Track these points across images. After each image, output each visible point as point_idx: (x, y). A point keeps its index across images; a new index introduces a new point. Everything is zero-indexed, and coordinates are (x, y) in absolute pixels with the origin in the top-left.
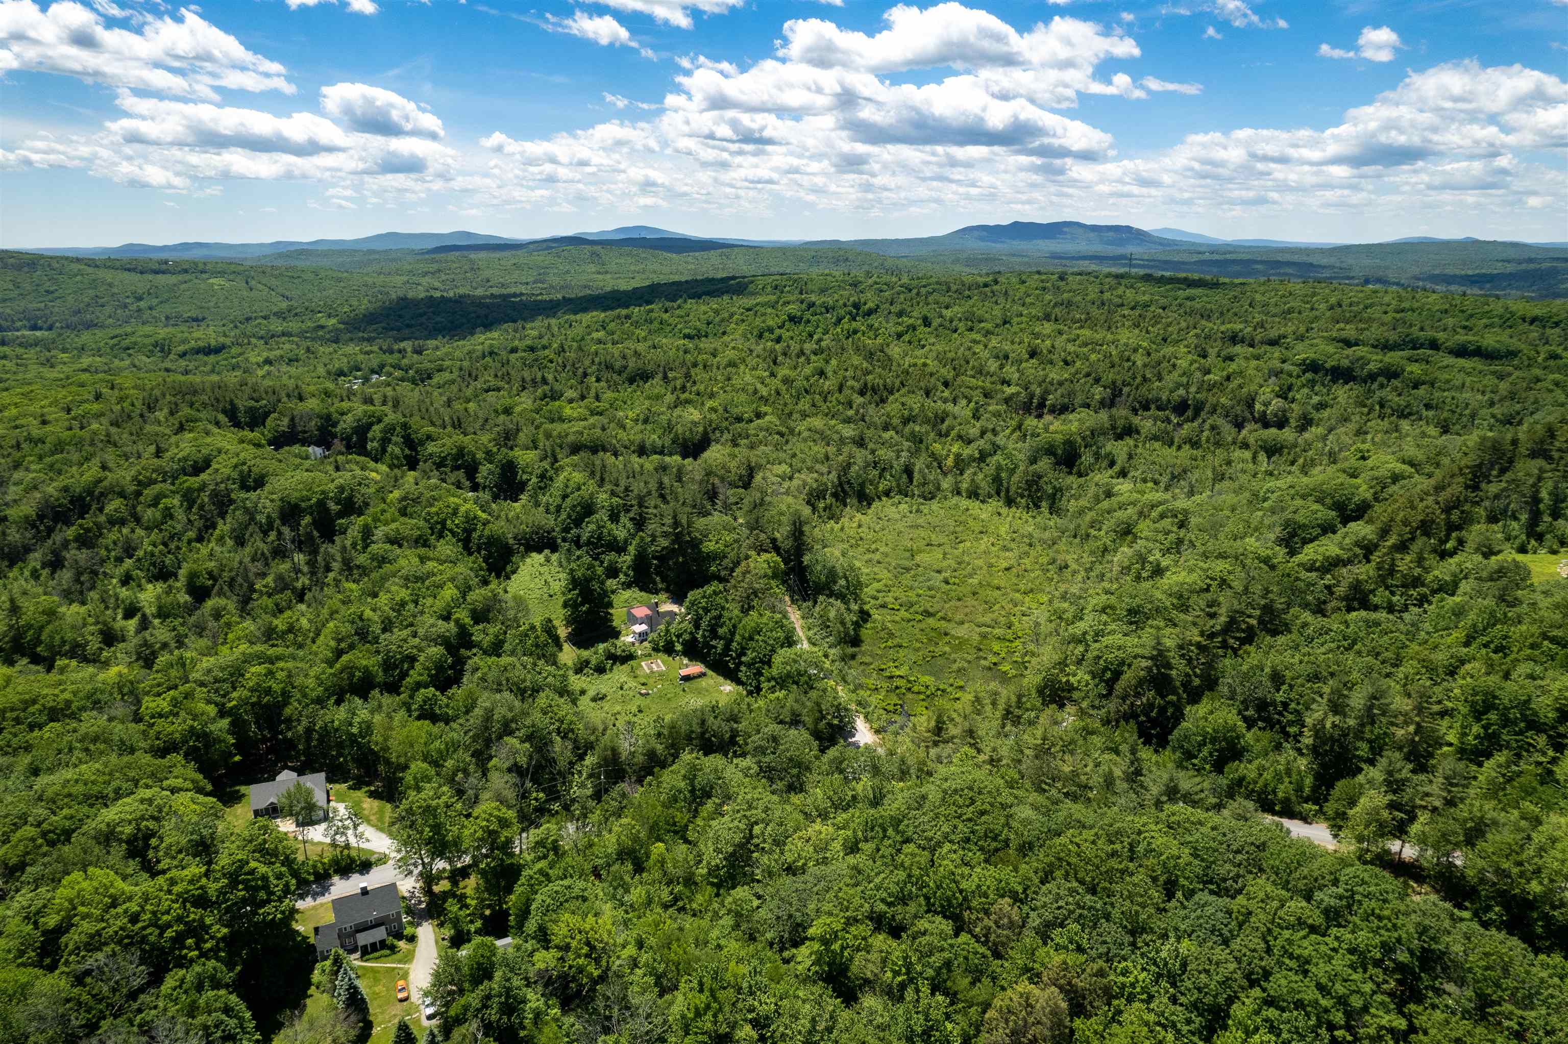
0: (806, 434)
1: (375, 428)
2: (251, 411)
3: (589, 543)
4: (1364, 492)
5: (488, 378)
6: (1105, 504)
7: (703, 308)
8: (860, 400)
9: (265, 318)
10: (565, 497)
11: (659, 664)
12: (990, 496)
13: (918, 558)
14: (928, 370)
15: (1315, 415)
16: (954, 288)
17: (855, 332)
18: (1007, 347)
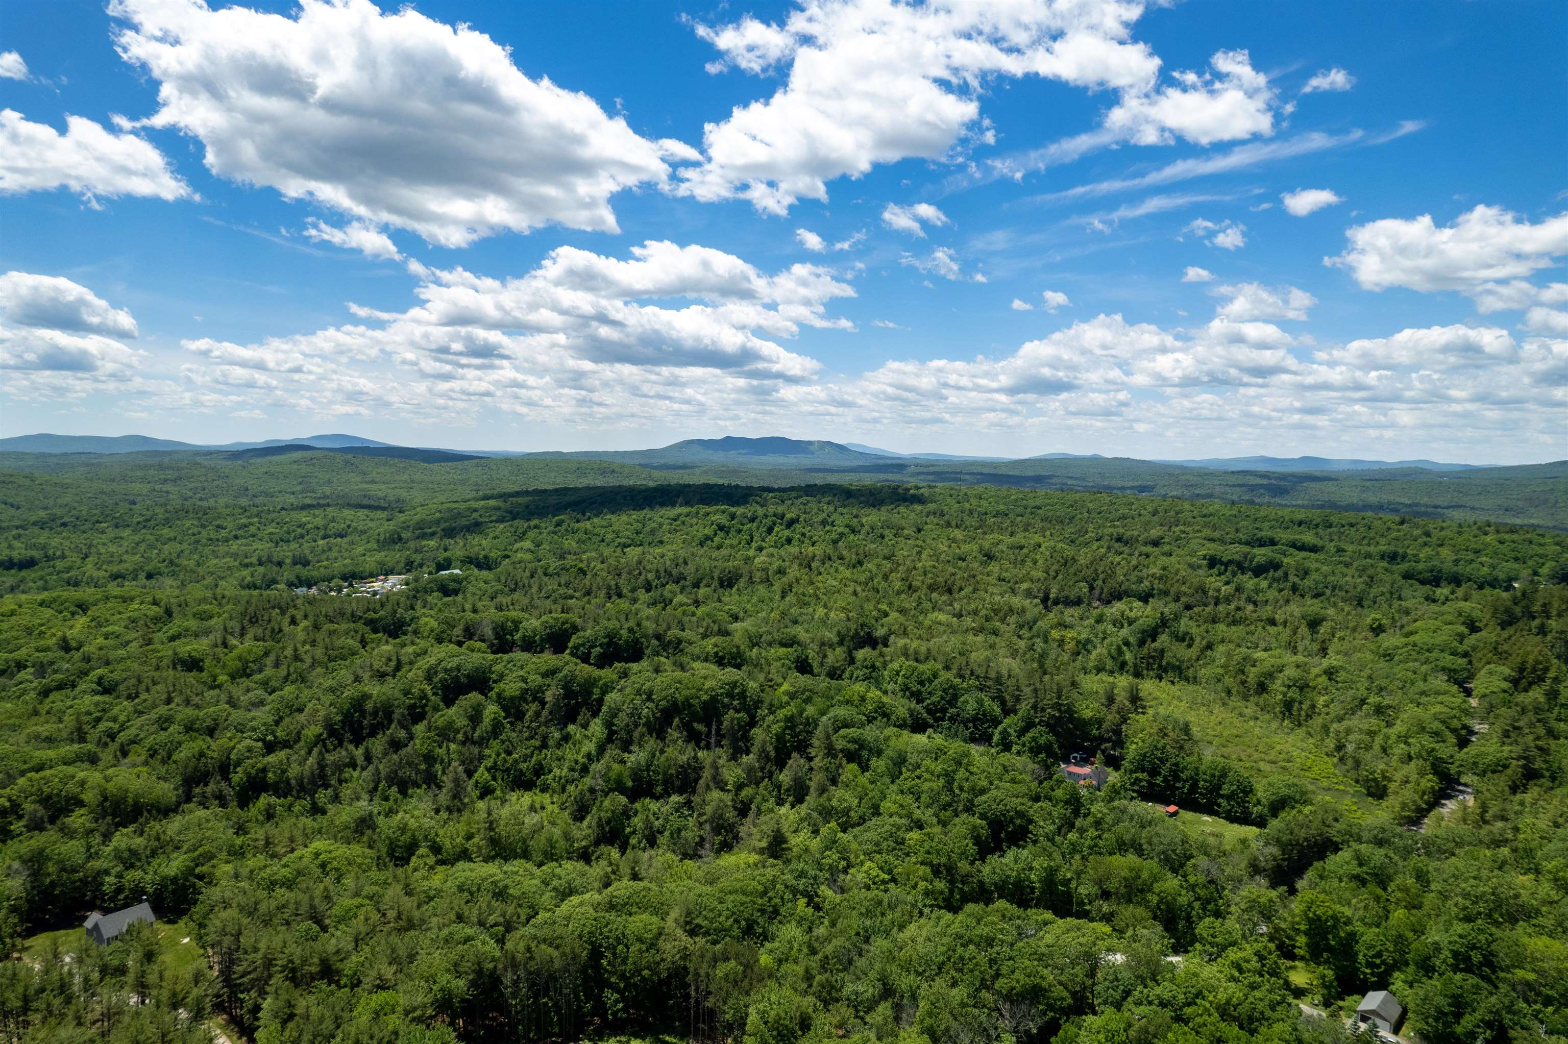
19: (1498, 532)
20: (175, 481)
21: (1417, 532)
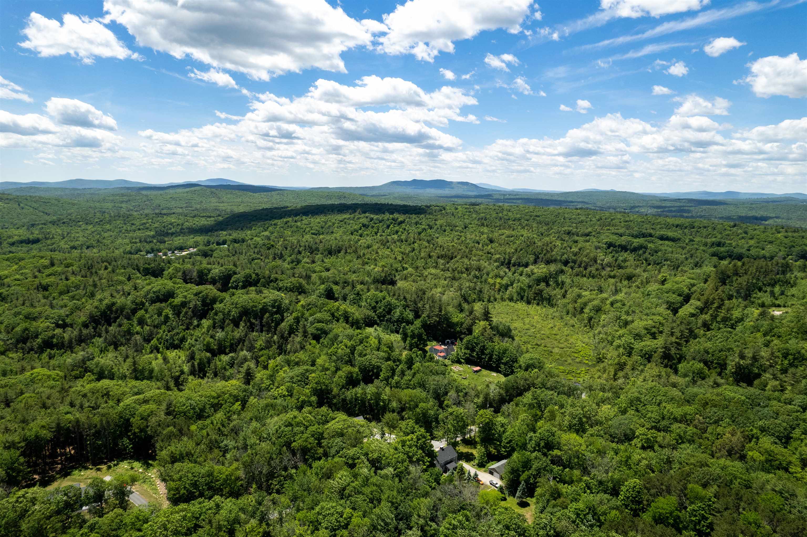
0: (430, 276)
1: (235, 276)
9: (45, 224)
10: (377, 302)
11: (459, 367)
12: (518, 300)
14: (458, 248)
19: (786, 232)
20: (127, 202)
21: (740, 231)
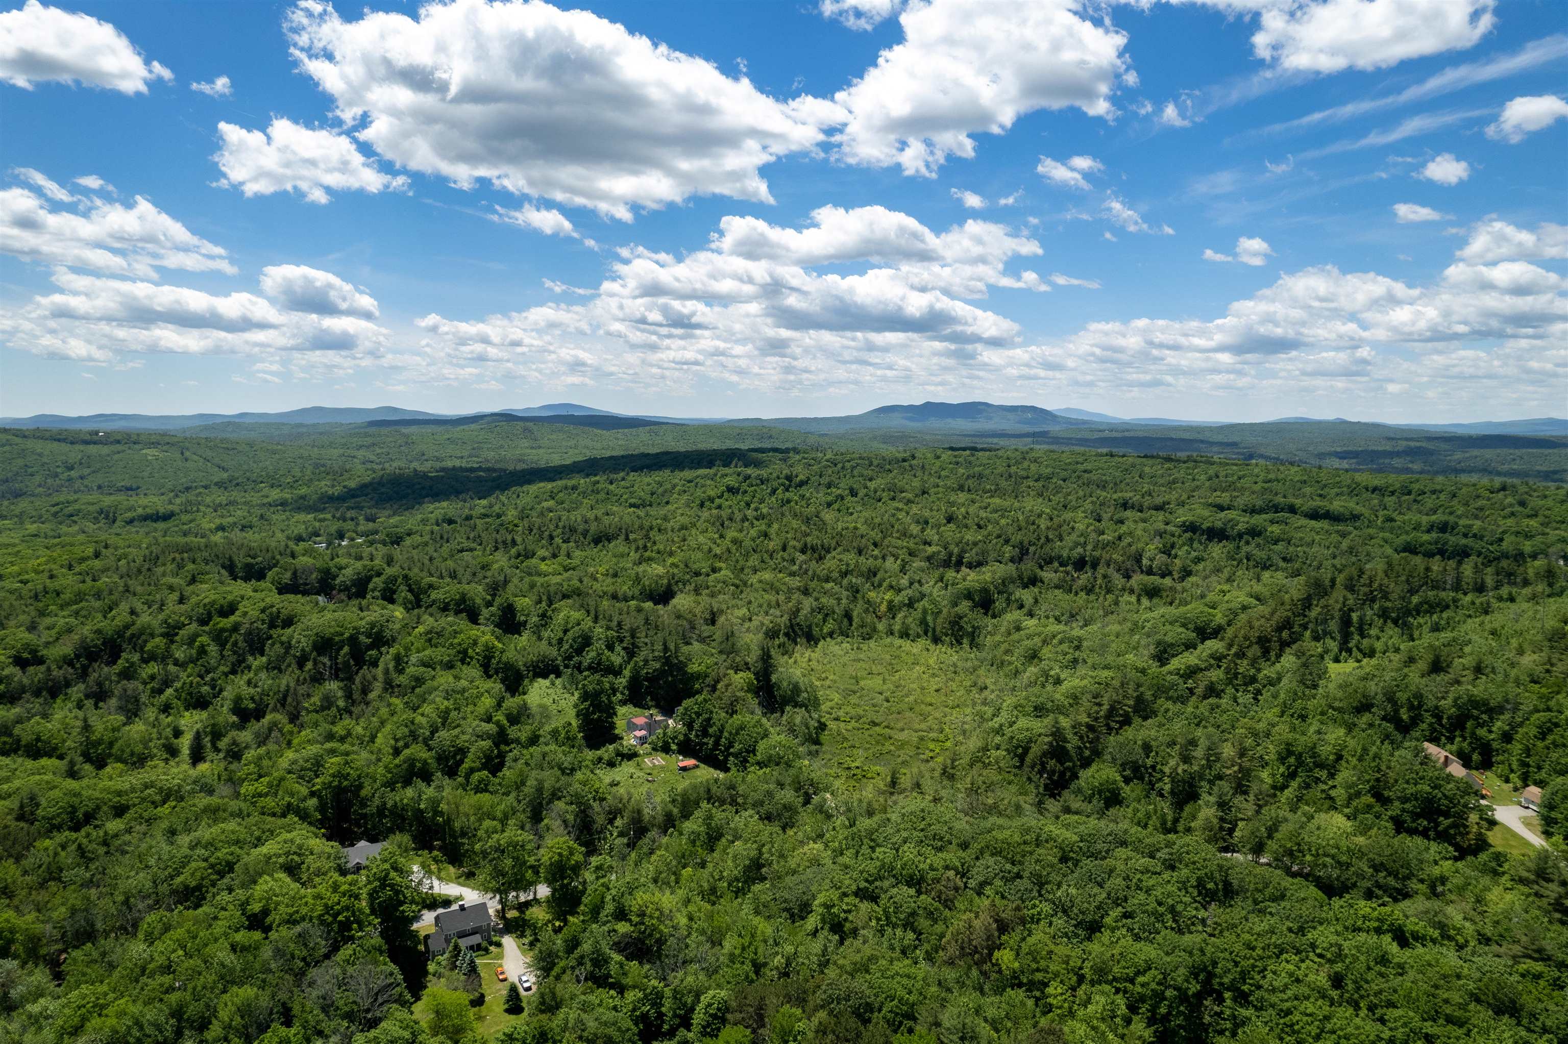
0: (757, 585)
1: (375, 579)
2: (248, 566)
3: (589, 668)
4: (1219, 618)
5: (460, 540)
6: (1015, 636)
7: (647, 480)
8: (803, 557)
9: (206, 487)
10: (566, 631)
11: (660, 760)
12: (918, 636)
13: (862, 683)
14: (858, 533)
15: (1194, 568)
16: (875, 462)
17: (789, 501)
18: (927, 513)
